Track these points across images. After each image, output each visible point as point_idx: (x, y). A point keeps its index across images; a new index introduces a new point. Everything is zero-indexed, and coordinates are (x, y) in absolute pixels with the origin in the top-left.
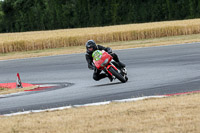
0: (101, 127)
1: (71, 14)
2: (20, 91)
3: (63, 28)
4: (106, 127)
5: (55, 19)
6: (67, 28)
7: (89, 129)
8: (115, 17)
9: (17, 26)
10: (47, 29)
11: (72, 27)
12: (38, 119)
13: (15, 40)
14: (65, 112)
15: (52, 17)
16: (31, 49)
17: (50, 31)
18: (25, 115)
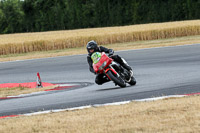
0: (120, 127)
1: (92, 14)
2: (40, 91)
3: (83, 27)
4: (126, 126)
5: (75, 19)
6: (86, 27)
7: (109, 128)
8: (135, 16)
9: (37, 26)
10: (67, 28)
11: (92, 27)
12: (58, 118)
13: (35, 40)
14: (85, 112)
15: (72, 16)
16: (51, 49)
17: (70, 31)
18: (45, 114)
